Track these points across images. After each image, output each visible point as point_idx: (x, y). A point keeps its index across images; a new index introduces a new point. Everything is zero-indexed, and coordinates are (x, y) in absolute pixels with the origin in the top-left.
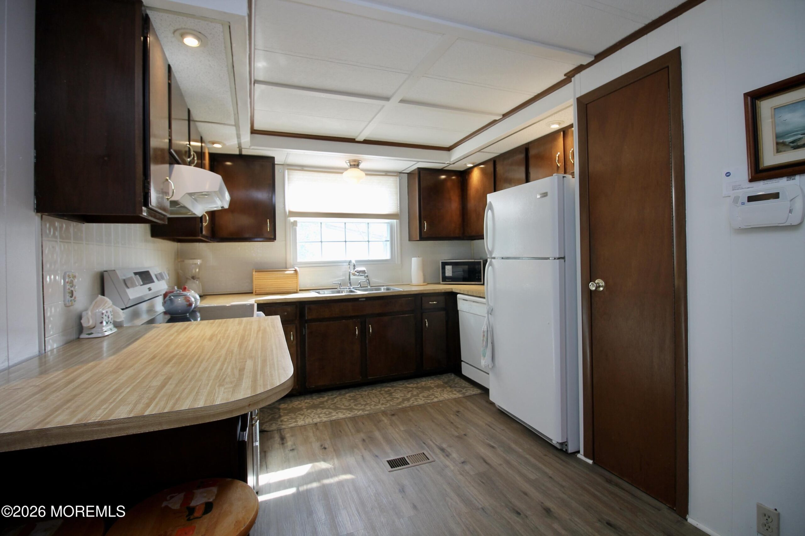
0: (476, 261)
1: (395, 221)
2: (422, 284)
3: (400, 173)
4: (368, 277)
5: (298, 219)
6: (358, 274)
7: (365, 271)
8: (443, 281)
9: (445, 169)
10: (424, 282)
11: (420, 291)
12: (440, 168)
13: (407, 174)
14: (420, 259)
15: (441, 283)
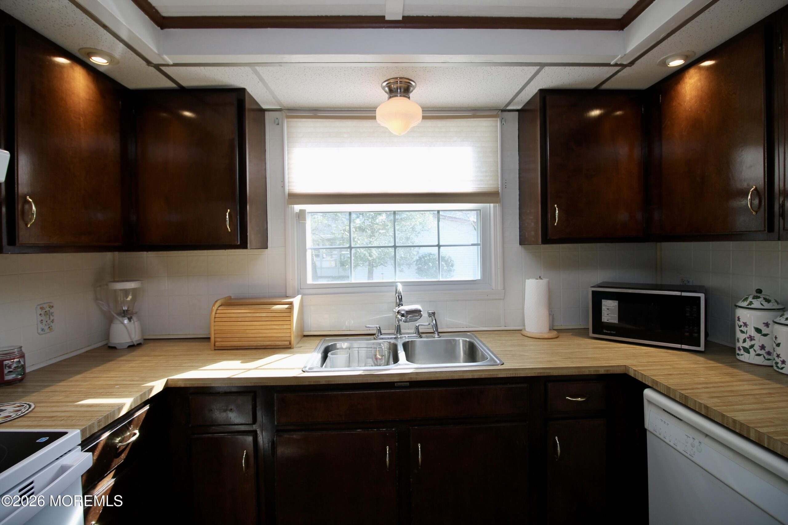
0: (684, 294)
1: (492, 205)
2: (546, 336)
3: (503, 111)
4: (435, 316)
5: (309, 208)
6: (403, 318)
7: (420, 311)
8: (594, 332)
9: (604, 87)
10: (552, 329)
11: (542, 371)
12: (593, 86)
13: (517, 113)
14: (543, 282)
15: (591, 335)
